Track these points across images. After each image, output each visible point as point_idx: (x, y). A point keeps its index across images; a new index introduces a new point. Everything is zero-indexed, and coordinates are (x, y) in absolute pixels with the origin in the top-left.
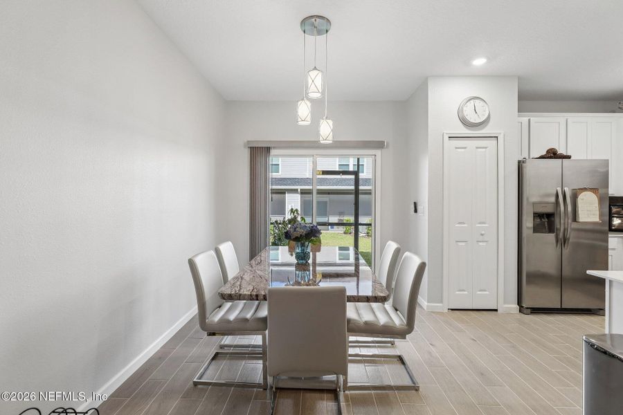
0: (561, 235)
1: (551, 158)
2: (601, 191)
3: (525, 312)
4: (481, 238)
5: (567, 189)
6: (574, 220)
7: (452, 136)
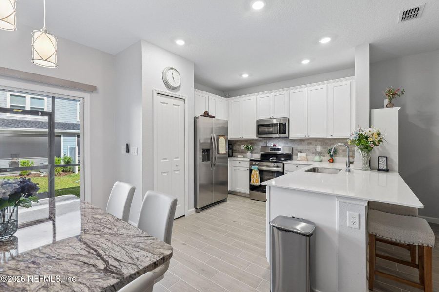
0: (213, 162)
1: (206, 116)
2: (226, 137)
3: (198, 211)
4: (176, 168)
5: (215, 135)
6: (218, 153)
7: (159, 92)
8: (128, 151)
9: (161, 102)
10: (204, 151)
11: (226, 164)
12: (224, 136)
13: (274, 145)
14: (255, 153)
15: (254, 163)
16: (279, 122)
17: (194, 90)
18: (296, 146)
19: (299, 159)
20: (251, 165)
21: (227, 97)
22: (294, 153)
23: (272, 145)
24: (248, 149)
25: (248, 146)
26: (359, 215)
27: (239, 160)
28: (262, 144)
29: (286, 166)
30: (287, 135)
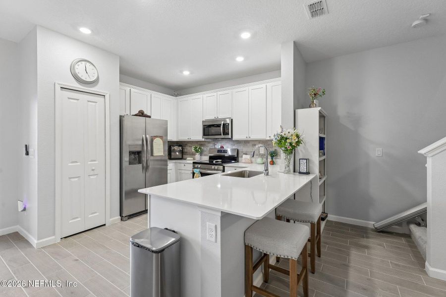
0: (145, 164)
1: (140, 116)
2: (164, 138)
3: (124, 220)
4: (92, 173)
5: (147, 136)
6: (152, 155)
7: (63, 87)
8: (27, 154)
9: (69, 98)
10: (131, 153)
11: (165, 167)
12: (161, 137)
13: (222, 147)
14: (205, 155)
15: (196, 166)
16: (223, 123)
17: (120, 84)
18: (242, 148)
19: (244, 161)
20: (194, 168)
21: (176, 96)
22: (240, 155)
23: (220, 147)
24: (197, 151)
25: (196, 148)
26: (216, 226)
27: (183, 163)
28: (211, 146)
29: (226, 168)
30: (230, 136)
